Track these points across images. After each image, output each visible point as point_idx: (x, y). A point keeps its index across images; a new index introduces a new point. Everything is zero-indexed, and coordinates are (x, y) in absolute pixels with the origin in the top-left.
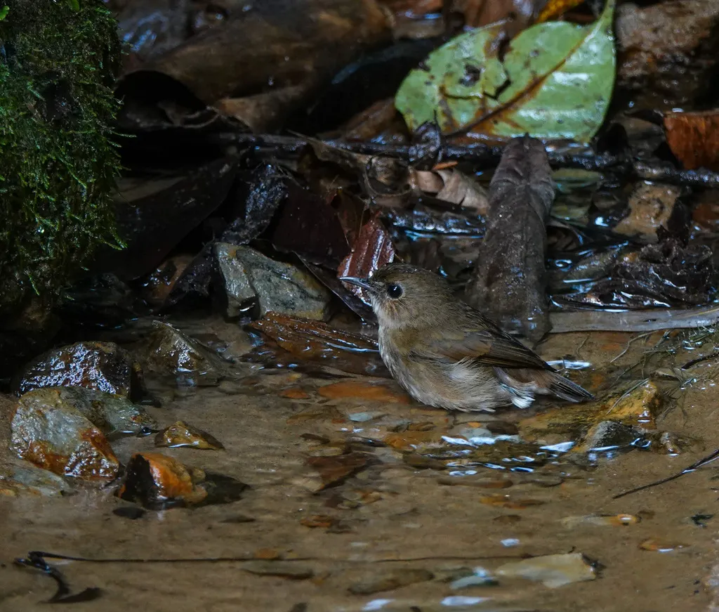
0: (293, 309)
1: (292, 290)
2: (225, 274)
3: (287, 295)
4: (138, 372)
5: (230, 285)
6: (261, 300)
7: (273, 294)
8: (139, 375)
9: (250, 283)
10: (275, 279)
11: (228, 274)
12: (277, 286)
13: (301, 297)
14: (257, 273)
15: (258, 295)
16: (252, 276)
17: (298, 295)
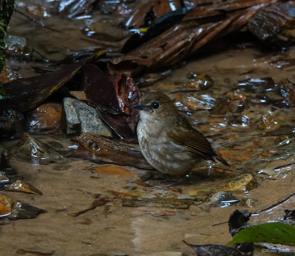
0: (97, 130)
1: (98, 121)
2: (66, 112)
3: (95, 123)
4: (6, 157)
5: (68, 117)
6: (82, 125)
7: (88, 122)
8: (7, 158)
9: (78, 117)
10: (90, 116)
11: (68, 112)
12: (91, 119)
13: (101, 125)
14: (81, 112)
15: (81, 122)
16: (79, 114)
17: (101, 123)
